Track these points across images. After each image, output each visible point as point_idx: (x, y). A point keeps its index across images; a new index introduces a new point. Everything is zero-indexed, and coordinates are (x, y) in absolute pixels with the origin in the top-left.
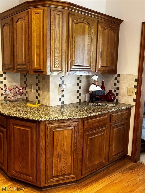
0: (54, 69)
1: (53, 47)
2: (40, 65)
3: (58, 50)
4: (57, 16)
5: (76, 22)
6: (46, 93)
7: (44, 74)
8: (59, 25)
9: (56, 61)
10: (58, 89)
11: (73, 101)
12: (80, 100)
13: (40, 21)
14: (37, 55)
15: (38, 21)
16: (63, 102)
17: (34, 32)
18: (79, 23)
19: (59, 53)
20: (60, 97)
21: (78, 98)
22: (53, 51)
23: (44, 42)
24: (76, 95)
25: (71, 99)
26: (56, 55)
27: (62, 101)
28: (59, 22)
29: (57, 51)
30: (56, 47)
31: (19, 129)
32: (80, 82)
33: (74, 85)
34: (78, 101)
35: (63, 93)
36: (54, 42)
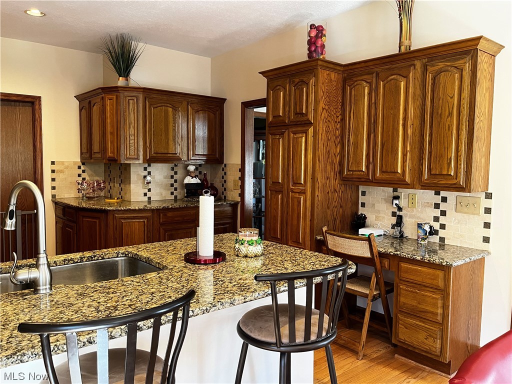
0: (128, 156)
1: (128, 134)
2: (113, 153)
3: (133, 136)
4: (131, 102)
5: (155, 106)
6: (127, 186)
7: (118, 162)
8: (134, 110)
9: (131, 149)
10: (142, 181)
11: (165, 197)
12: (176, 197)
13: (113, 107)
14: (111, 143)
15: (112, 107)
16: (149, 198)
17: (108, 118)
18: (160, 106)
19: (134, 140)
20: (146, 191)
21: (172, 193)
22: (128, 138)
23: (118, 129)
24: (168, 190)
25: (162, 195)
26: (131, 142)
27: (148, 196)
28: (134, 108)
29: (132, 138)
30: (130, 133)
31: (88, 221)
32: (176, 173)
33: (166, 177)
34: (173, 197)
35: (150, 186)
36: (128, 128)
